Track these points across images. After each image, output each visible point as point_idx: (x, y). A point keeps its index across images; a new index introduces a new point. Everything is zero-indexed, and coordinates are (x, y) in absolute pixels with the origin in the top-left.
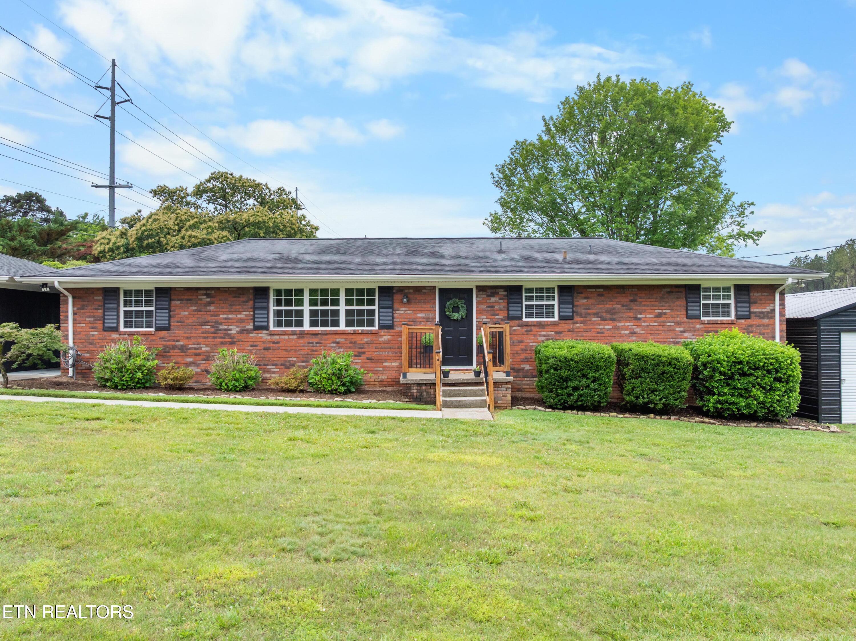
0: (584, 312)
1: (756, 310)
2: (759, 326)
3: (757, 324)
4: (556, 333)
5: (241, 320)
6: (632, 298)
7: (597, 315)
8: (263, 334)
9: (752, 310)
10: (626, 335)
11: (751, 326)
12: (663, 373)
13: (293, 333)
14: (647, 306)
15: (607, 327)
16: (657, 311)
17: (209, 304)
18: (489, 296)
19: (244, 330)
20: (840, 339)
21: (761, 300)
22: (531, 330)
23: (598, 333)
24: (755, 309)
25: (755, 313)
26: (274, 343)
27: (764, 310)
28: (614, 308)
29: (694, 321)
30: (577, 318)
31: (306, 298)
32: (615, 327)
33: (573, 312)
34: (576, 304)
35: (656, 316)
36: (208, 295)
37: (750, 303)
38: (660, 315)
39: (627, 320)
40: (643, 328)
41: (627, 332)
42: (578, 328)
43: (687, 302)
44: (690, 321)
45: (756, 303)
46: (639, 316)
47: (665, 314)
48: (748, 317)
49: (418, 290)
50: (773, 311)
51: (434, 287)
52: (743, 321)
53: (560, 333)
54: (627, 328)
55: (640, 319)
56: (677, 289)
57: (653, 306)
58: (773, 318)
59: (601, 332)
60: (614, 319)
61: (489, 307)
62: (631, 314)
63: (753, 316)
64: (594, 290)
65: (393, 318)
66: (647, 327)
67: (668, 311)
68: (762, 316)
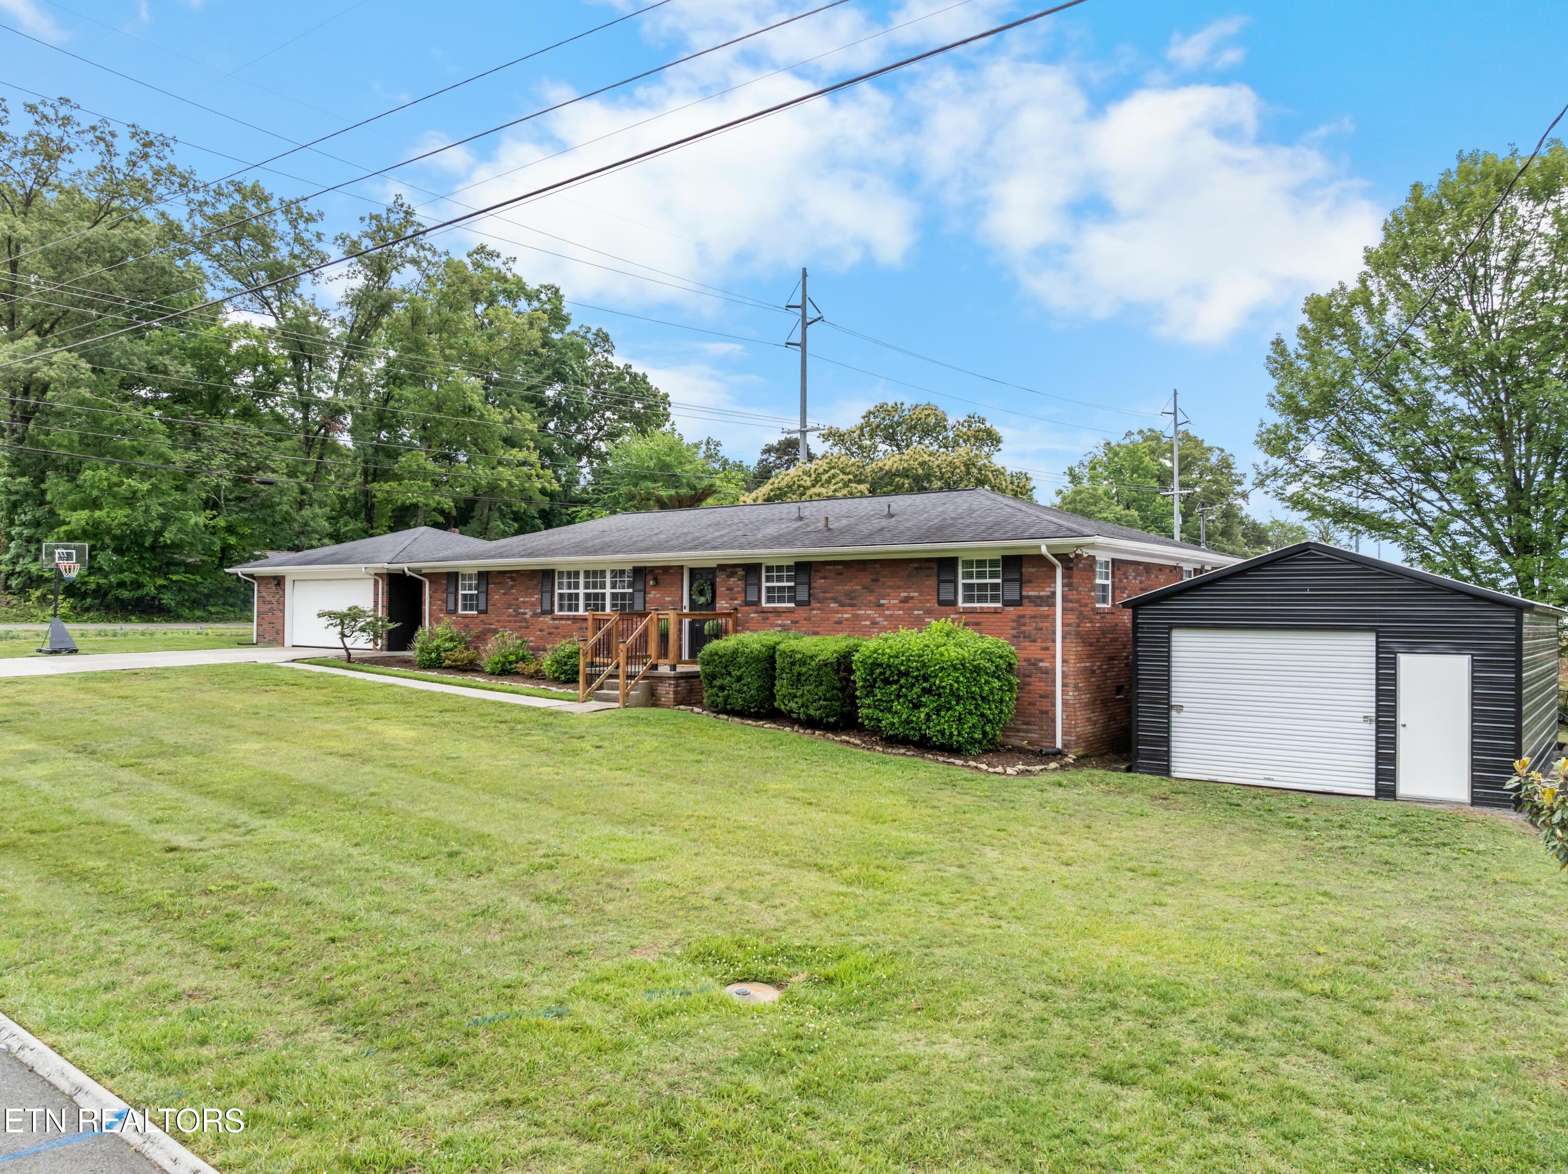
0: (821, 595)
1: (1031, 593)
2: (1035, 617)
3: (1031, 613)
4: (793, 622)
5: (533, 604)
6: (873, 577)
7: (834, 600)
8: (548, 618)
9: (1024, 593)
10: (866, 626)
11: (1023, 616)
12: (800, 674)
13: (568, 618)
14: (891, 587)
15: (845, 616)
16: (903, 594)
17: (512, 587)
18: (729, 577)
19: (535, 615)
20: (1169, 638)
21: (1037, 578)
22: (767, 619)
23: (837, 623)
24: (1029, 592)
25: (1029, 597)
26: (557, 628)
27: (1042, 593)
28: (854, 591)
29: (947, 608)
30: (814, 604)
31: (582, 580)
32: (854, 615)
33: (810, 595)
34: (813, 585)
35: (901, 602)
36: (512, 579)
37: (1021, 582)
38: (906, 600)
39: (868, 606)
40: (887, 618)
41: (868, 623)
42: (815, 616)
43: (940, 582)
44: (943, 608)
45: (1030, 582)
46: (882, 602)
47: (912, 598)
48: (1018, 603)
49: (666, 569)
50: (1054, 593)
51: (682, 567)
52: (1012, 609)
53: (797, 622)
54: (867, 617)
55: (883, 605)
56: (927, 564)
57: (899, 587)
58: (1054, 605)
59: (839, 622)
60: (852, 605)
61: (728, 589)
62: (872, 598)
63: (1025, 601)
64: (831, 567)
65: (645, 603)
66: (891, 616)
67: (916, 594)
68: (1039, 601)
